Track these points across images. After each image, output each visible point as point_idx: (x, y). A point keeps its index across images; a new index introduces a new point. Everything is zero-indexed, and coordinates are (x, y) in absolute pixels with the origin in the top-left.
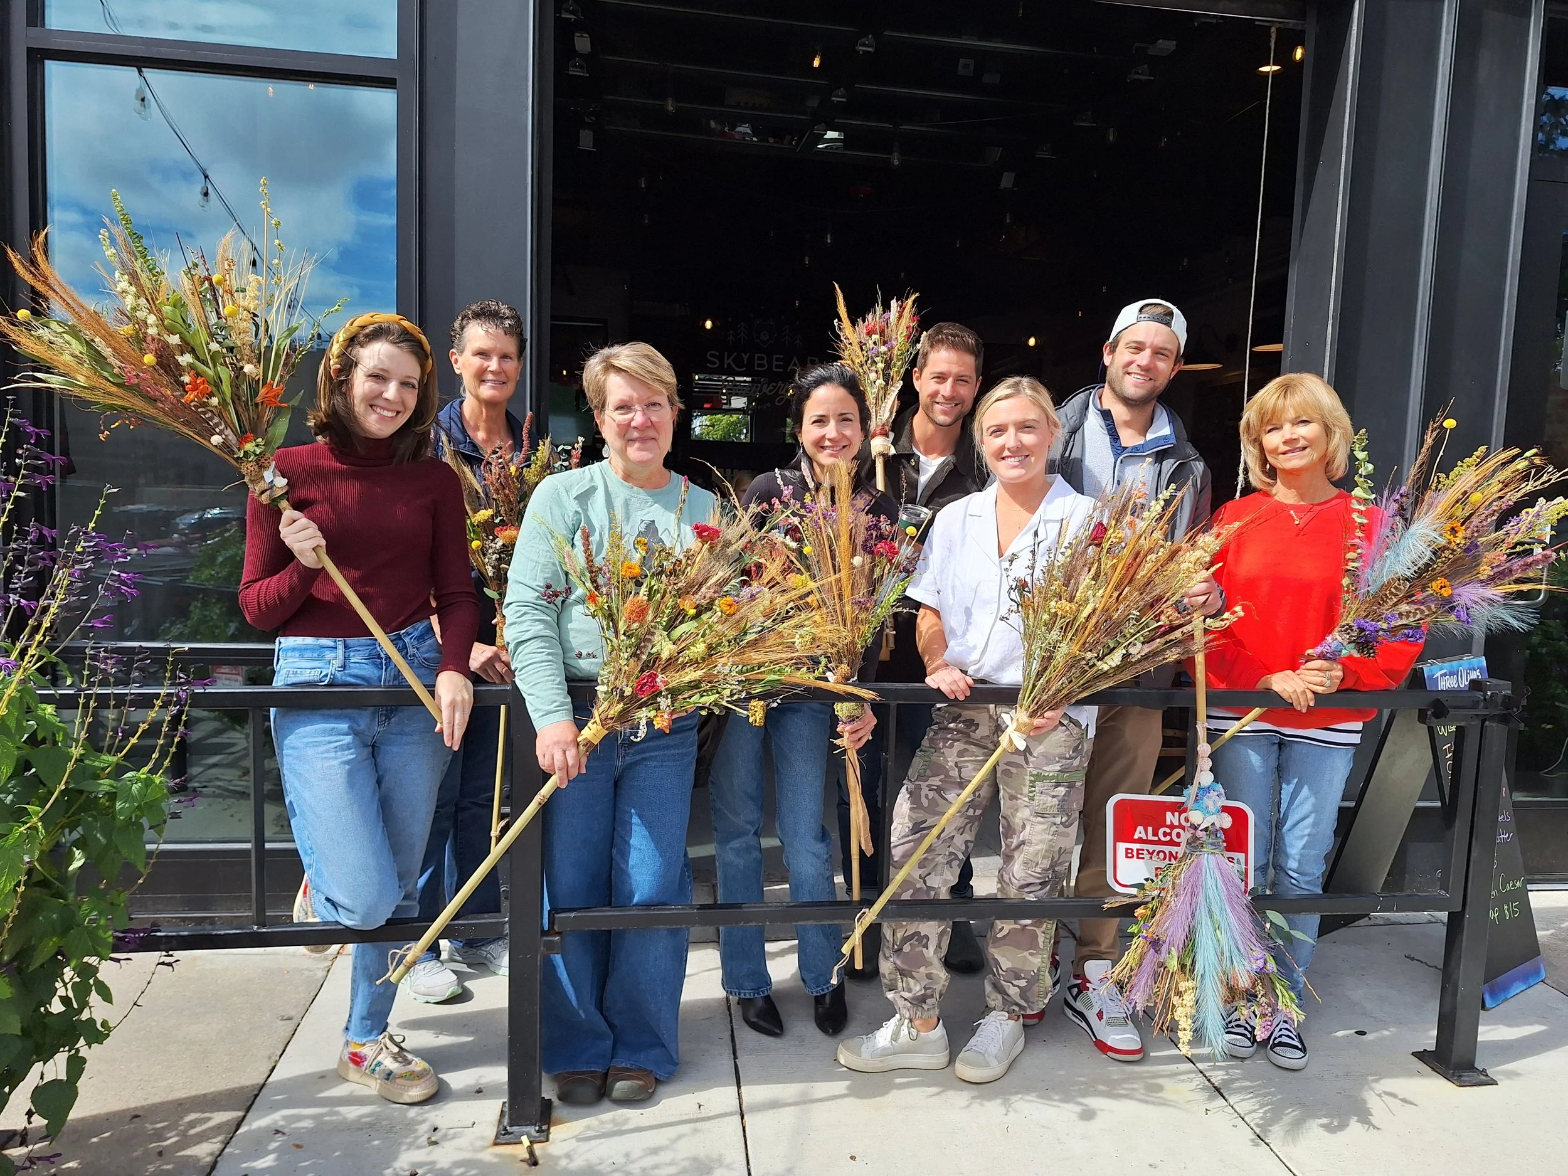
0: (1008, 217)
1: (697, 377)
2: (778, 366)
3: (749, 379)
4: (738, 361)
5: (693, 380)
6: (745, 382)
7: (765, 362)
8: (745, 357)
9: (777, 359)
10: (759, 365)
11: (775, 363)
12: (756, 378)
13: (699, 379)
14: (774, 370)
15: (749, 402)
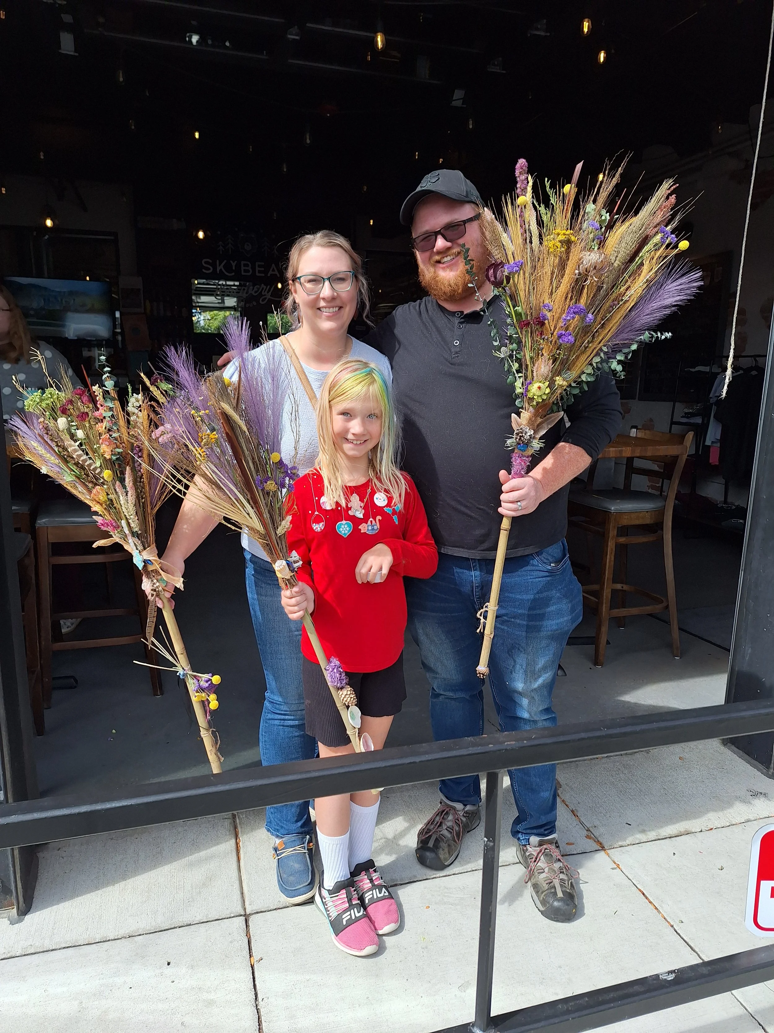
0: (471, 122)
1: (196, 282)
2: (260, 272)
3: (237, 283)
4: (228, 267)
5: (191, 284)
6: (234, 285)
7: (249, 268)
8: (234, 264)
9: (259, 266)
10: (246, 271)
11: (257, 269)
12: (242, 283)
13: (198, 284)
14: (258, 274)
15: (238, 302)
